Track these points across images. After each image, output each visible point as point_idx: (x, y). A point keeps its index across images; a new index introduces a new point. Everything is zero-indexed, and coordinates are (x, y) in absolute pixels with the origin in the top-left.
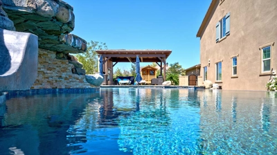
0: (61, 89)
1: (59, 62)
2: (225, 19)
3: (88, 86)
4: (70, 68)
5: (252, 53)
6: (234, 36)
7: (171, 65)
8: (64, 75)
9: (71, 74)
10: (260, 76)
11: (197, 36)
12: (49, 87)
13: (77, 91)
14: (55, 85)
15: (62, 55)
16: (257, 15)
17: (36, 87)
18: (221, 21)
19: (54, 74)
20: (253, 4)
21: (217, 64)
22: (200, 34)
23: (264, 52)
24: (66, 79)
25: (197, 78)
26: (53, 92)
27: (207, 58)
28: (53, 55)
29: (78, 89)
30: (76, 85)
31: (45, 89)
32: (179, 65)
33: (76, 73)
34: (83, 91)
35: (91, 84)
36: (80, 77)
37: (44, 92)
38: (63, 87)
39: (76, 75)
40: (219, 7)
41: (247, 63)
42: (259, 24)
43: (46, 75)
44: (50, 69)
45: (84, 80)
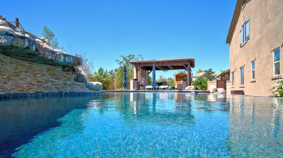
0: (66, 93)
1: (64, 74)
2: (246, 23)
3: (88, 91)
4: (73, 78)
5: (265, 56)
6: (253, 39)
7: (205, 71)
8: (68, 83)
9: (74, 82)
10: (272, 79)
11: (227, 42)
12: (56, 91)
13: (79, 94)
14: (62, 90)
15: (67, 69)
16: (269, 17)
17: (45, 92)
18: (243, 26)
19: (61, 82)
20: (266, 6)
21: (241, 68)
22: (229, 41)
23: (275, 54)
24: (70, 85)
25: (226, 83)
26: (60, 95)
27: (234, 63)
28: (60, 69)
29: (79, 93)
30: (77, 90)
31: (54, 93)
32: (213, 71)
33: (78, 81)
34: (84, 94)
35: (90, 89)
36: (81, 84)
37: (53, 95)
38: (68, 92)
39: (78, 83)
40: (242, 12)
41: (262, 67)
42: (271, 25)
43: (54, 83)
44: (57, 79)
45: (85, 86)
